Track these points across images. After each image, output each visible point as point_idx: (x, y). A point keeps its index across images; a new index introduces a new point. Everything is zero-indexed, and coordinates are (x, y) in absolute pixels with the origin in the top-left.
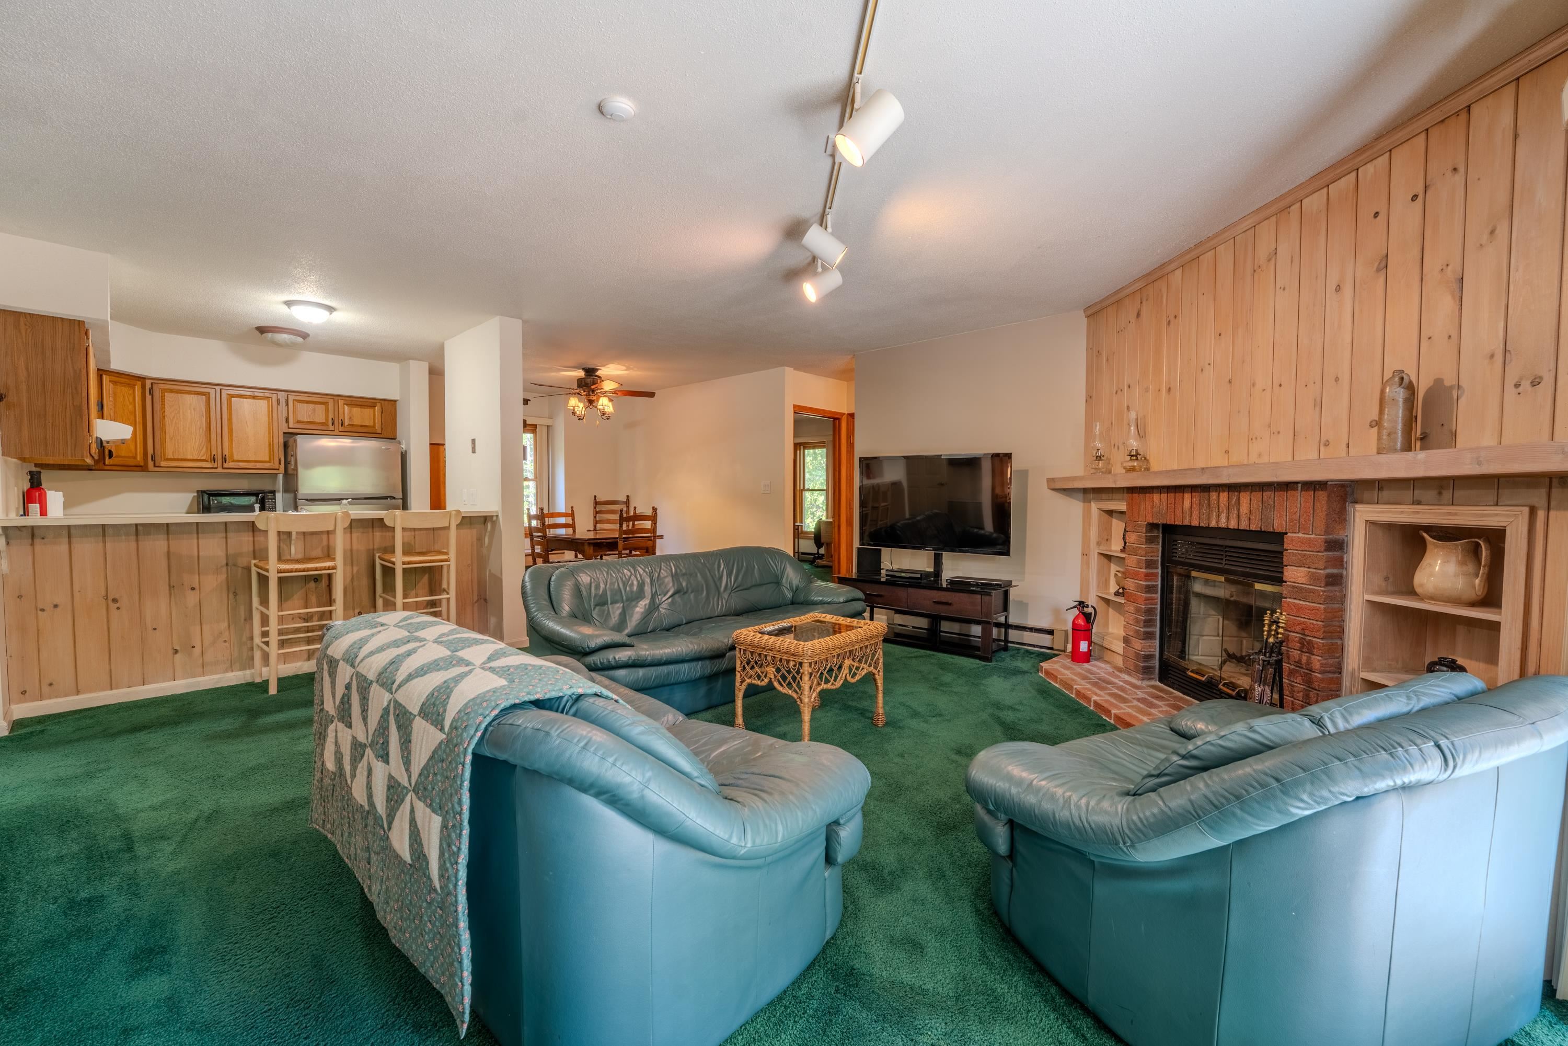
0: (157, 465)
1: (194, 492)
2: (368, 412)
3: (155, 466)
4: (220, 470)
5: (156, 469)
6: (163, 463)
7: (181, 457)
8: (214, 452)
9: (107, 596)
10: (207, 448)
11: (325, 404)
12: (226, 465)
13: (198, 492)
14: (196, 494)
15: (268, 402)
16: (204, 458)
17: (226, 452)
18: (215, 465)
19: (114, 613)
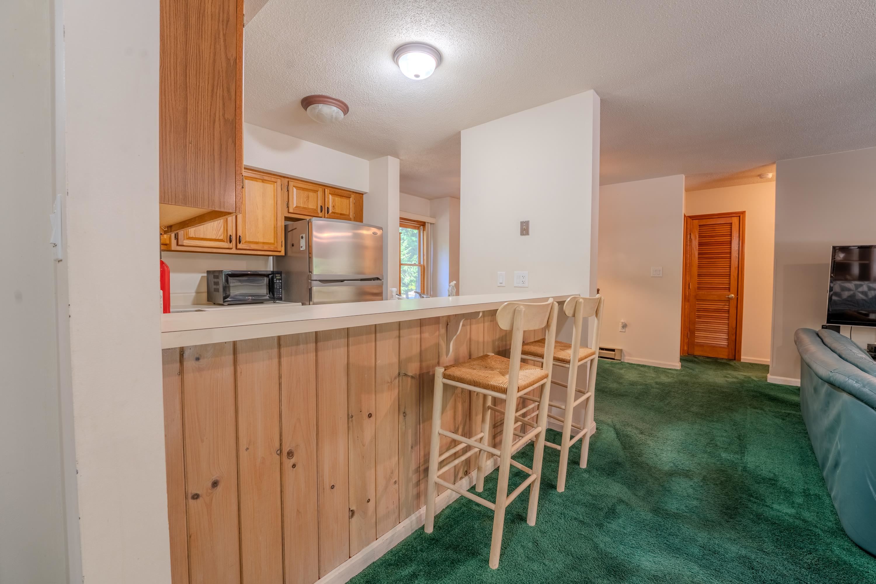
0: (180, 243)
1: (204, 273)
2: (345, 201)
3: (177, 245)
4: (234, 251)
5: (179, 248)
6: (186, 242)
7: (202, 236)
8: (230, 233)
9: (281, 450)
10: (224, 227)
11: (316, 191)
12: (240, 246)
13: (208, 272)
14: (206, 275)
15: (274, 186)
16: (221, 238)
17: (240, 233)
18: (231, 246)
19: (290, 474)
